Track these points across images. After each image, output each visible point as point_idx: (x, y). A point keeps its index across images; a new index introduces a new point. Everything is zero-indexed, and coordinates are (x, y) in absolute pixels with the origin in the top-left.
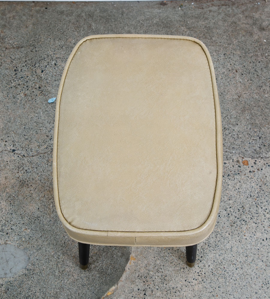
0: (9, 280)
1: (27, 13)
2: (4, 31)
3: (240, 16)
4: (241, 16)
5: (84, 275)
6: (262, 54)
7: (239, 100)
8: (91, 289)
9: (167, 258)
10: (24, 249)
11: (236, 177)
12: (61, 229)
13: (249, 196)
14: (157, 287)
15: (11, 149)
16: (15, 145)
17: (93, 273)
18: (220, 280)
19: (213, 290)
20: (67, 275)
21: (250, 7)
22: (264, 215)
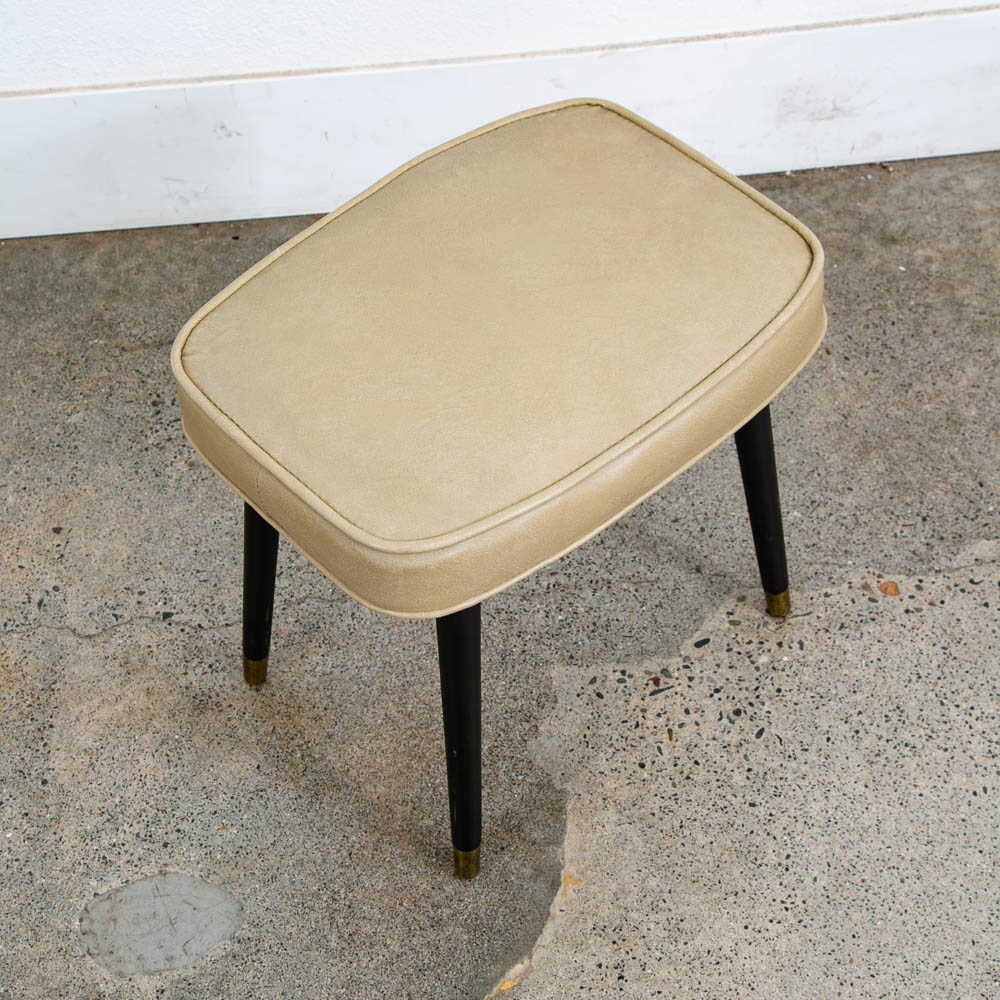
0: (183, 976)
1: (179, 255)
2: (114, 305)
3: (819, 214)
4: (822, 212)
5: (421, 938)
6: (897, 303)
7: (846, 426)
8: (448, 978)
9: (678, 870)
10: (224, 883)
11: (864, 628)
12: (335, 818)
13: (914, 678)
14: (658, 954)
15: (158, 613)
16: (171, 600)
17: (447, 933)
18: (856, 916)
19: (836, 948)
20: (368, 944)
21: (844, 189)
22: (968, 726)
